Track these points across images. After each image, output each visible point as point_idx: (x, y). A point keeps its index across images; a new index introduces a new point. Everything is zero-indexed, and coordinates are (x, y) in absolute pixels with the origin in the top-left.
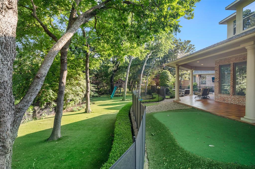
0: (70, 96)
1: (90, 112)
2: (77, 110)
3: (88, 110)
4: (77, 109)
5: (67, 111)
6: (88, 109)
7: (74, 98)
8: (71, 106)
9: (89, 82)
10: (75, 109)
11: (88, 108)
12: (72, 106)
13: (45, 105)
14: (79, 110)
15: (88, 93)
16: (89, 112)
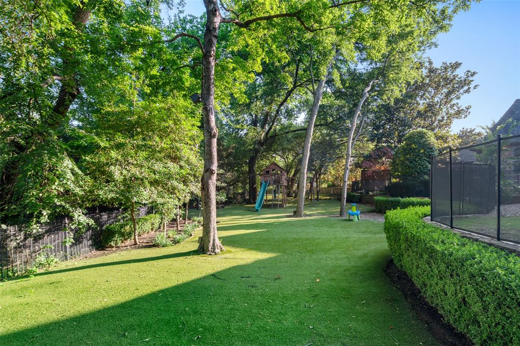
0: (145, 193)
1: (217, 251)
2: (169, 242)
3: (209, 242)
4: (169, 237)
5: (136, 244)
6: (212, 238)
7: (160, 200)
8: (147, 227)
9: (214, 136)
10: (161, 237)
11: (212, 234)
12: (152, 229)
13: (44, 219)
14: (176, 242)
15: (211, 179)
16: (214, 249)
